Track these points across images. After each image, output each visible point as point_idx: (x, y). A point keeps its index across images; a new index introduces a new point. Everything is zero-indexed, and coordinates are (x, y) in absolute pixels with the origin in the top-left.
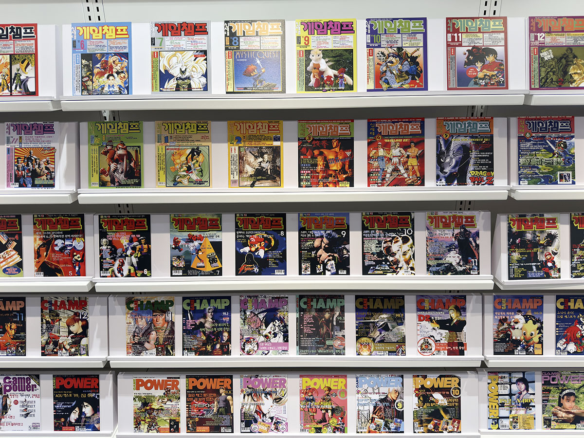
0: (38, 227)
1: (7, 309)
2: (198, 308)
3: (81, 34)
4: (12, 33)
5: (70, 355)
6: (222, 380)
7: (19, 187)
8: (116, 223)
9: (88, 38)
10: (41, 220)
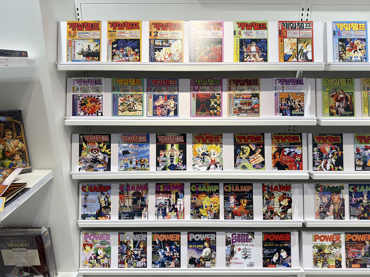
0: (274, 141)
1: (241, 191)
2: (358, 191)
3: (338, 27)
4: (299, 26)
5: (281, 219)
6: (367, 235)
7: (283, 115)
8: (323, 138)
9: (342, 30)
10: (276, 137)
